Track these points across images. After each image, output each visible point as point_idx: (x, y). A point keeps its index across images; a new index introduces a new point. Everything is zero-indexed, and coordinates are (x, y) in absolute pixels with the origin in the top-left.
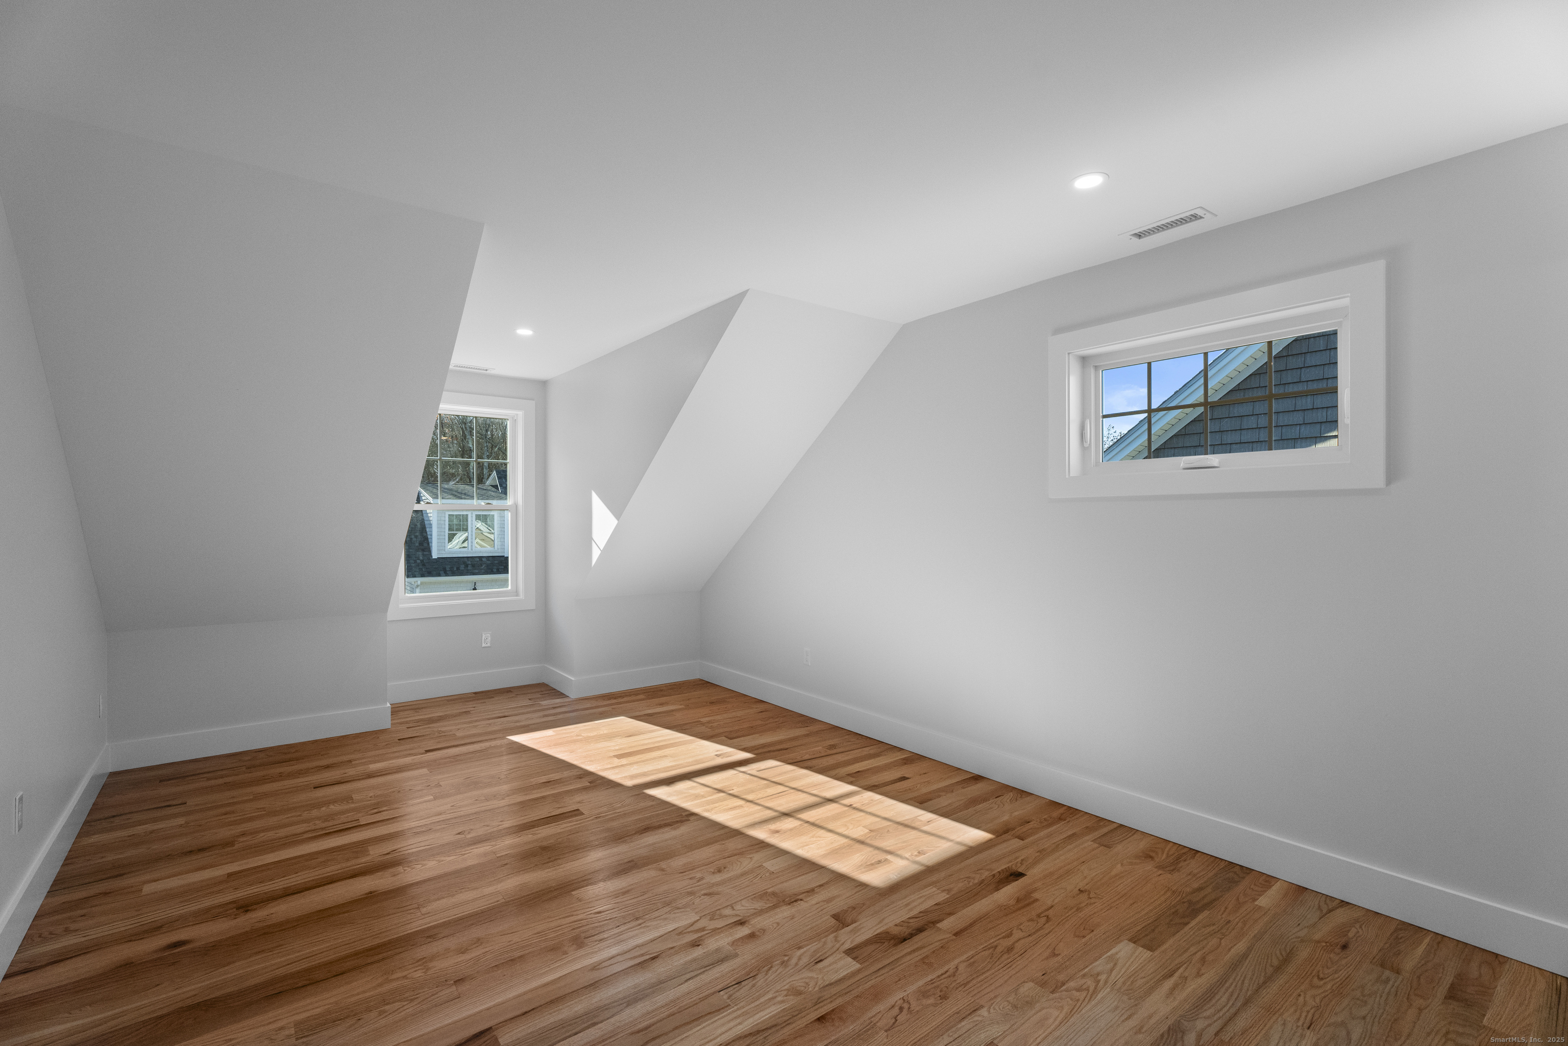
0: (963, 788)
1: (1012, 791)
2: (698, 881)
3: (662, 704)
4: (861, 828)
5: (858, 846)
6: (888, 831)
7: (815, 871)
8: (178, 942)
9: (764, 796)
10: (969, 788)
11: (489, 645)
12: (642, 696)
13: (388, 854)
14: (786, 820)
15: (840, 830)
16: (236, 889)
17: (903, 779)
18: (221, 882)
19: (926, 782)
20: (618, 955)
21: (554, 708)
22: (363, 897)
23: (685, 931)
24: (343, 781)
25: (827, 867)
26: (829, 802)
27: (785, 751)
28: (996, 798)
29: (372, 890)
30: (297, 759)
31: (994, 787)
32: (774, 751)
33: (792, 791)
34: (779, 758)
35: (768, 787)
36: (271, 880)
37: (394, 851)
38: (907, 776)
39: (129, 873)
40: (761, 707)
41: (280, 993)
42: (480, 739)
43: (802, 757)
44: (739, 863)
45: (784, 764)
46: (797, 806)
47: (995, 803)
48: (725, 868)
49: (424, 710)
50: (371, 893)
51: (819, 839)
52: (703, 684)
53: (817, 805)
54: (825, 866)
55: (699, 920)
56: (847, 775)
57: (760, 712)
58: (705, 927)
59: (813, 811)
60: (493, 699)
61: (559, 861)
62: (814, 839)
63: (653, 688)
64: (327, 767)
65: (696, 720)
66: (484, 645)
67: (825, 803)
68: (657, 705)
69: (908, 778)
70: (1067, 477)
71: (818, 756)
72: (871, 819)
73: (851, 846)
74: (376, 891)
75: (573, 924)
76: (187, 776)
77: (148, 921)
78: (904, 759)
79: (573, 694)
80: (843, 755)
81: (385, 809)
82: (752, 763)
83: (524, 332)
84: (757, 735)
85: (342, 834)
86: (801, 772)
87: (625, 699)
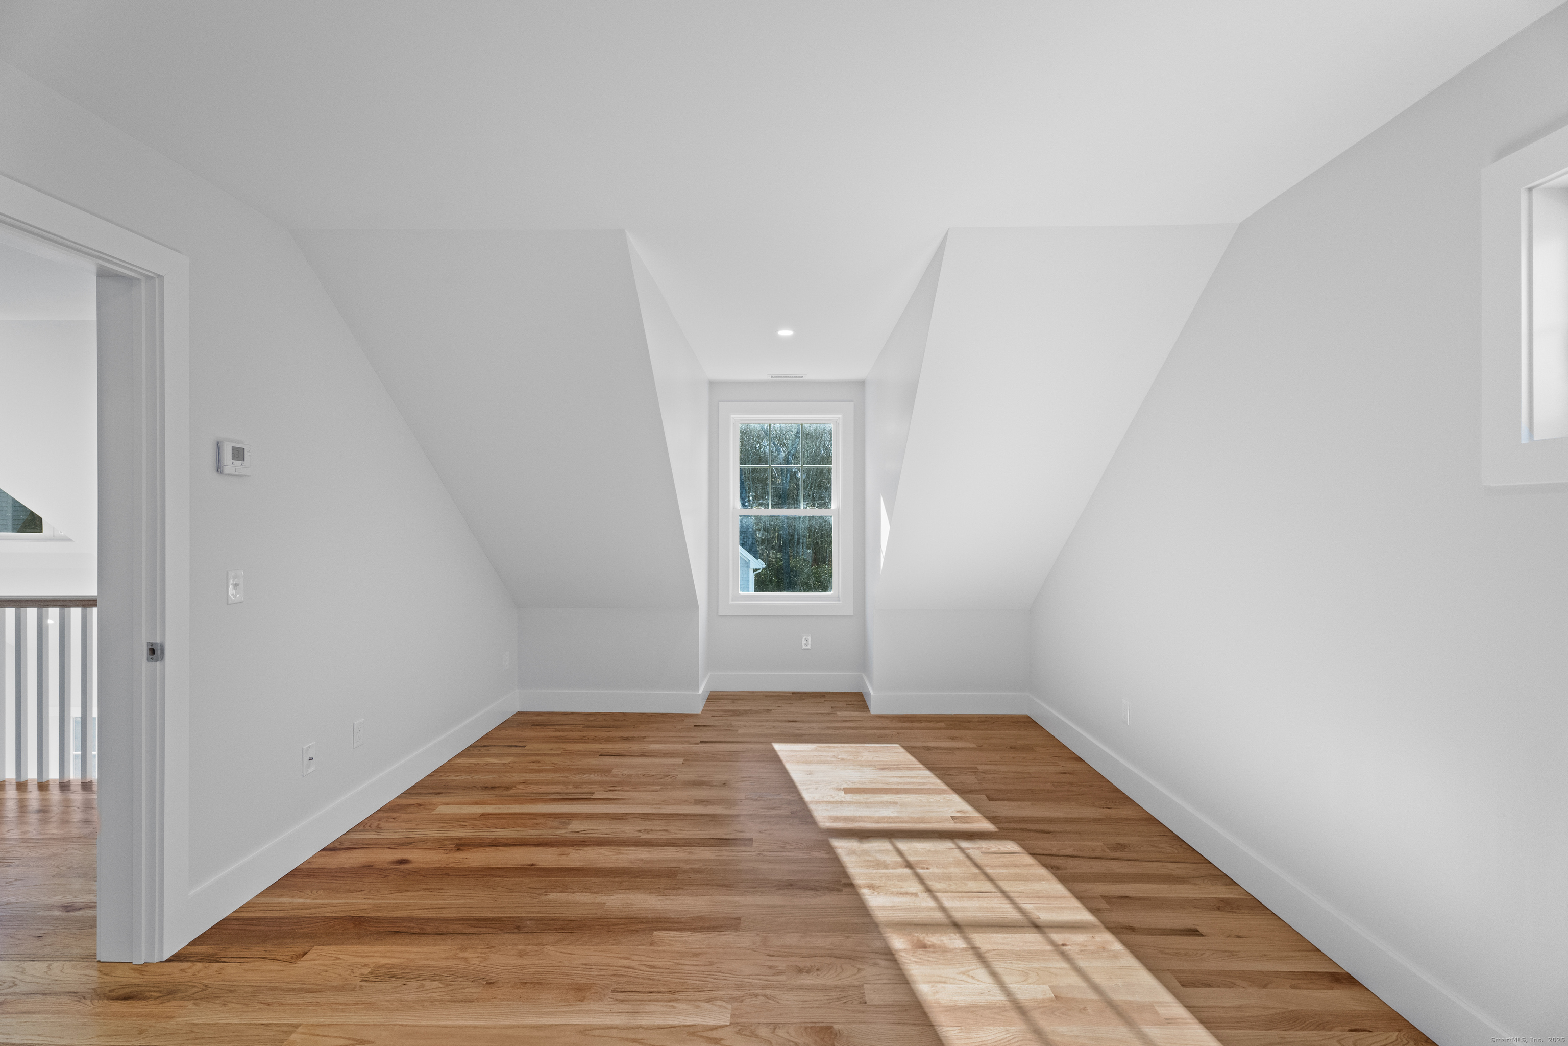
0: (1294, 987)
1: (1399, 1031)
2: (775, 974)
3: (953, 738)
4: (1046, 987)
5: (1013, 1014)
6: (1085, 1009)
7: (919, 1025)
8: (404, 860)
9: (960, 890)
10: (1305, 992)
11: (809, 647)
12: (942, 725)
13: (578, 832)
14: (952, 935)
15: (1007, 979)
16: (473, 828)
17: (1193, 932)
18: (475, 819)
19: (1226, 951)
20: (616, 1028)
21: (845, 721)
22: (524, 867)
23: (699, 1034)
24: (622, 754)
25: (936, 1027)
26: (1034, 930)
27: (1045, 835)
28: (1351, 1030)
29: (534, 863)
30: (616, 727)
31: (1364, 1009)
32: (1030, 831)
33: (999, 895)
34: (1021, 842)
35: (974, 878)
36: (496, 828)
37: (584, 831)
38: (1202, 930)
39: (445, 793)
40: (1072, 766)
41: (398, 932)
42: (748, 740)
43: (1059, 850)
44: (839, 971)
45: (1026, 852)
46: (986, 919)
47: (1339, 1042)
48: (818, 970)
49: (739, 702)
50: (532, 865)
51: (970, 980)
52: (1027, 723)
53: (1014, 927)
54: (934, 1024)
55: (726, 1026)
56: (1102, 896)
57: (1062, 773)
58: (722, 1039)
59: (999, 935)
60: (803, 701)
61: (680, 891)
62: (964, 977)
63: (962, 717)
64: (627, 739)
65: (973, 766)
66: (804, 647)
67: (1027, 929)
68: (948, 738)
69: (1201, 935)
70: (1524, 439)
71: (1084, 854)
72: (1074, 979)
73: (1005, 1011)
74: (535, 865)
75: (621, 969)
76: (547, 725)
77: (410, 836)
78: (1222, 900)
79: (875, 709)
80: (1124, 864)
81: (619, 788)
82: (981, 839)
83: (785, 333)
84: (1029, 803)
85: (575, 802)
86: (1038, 871)
87: (923, 725)
